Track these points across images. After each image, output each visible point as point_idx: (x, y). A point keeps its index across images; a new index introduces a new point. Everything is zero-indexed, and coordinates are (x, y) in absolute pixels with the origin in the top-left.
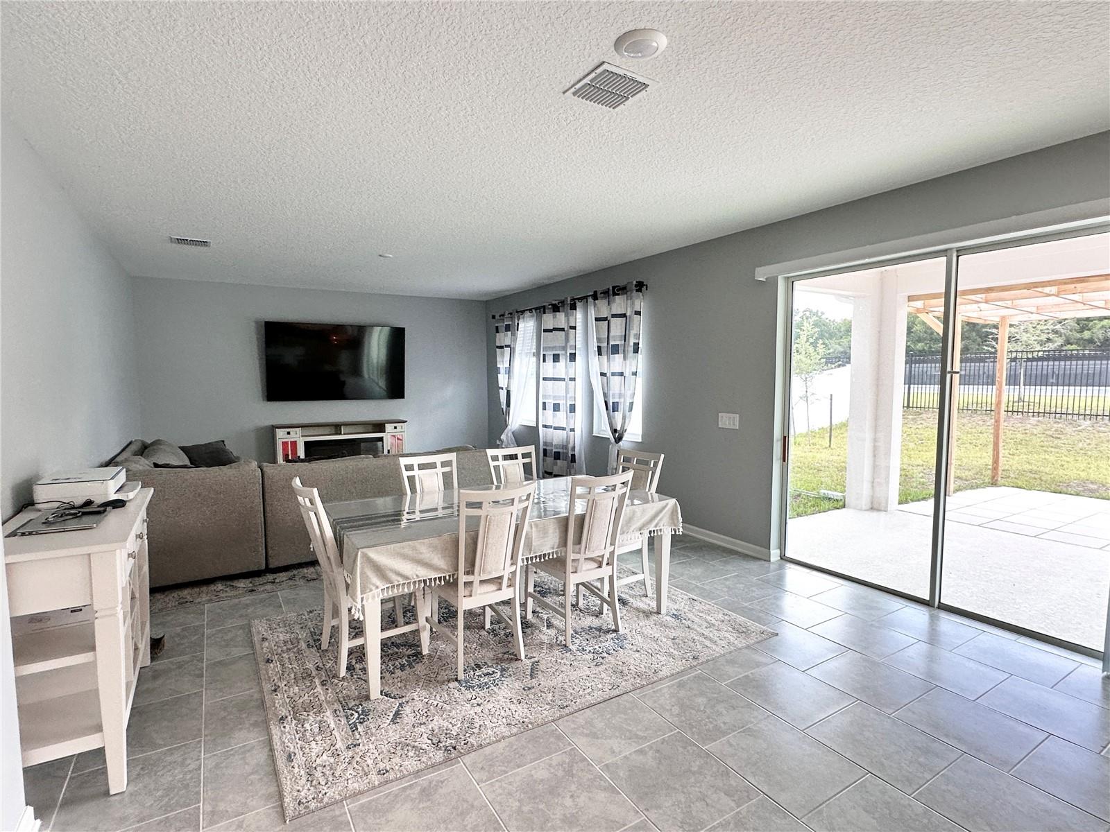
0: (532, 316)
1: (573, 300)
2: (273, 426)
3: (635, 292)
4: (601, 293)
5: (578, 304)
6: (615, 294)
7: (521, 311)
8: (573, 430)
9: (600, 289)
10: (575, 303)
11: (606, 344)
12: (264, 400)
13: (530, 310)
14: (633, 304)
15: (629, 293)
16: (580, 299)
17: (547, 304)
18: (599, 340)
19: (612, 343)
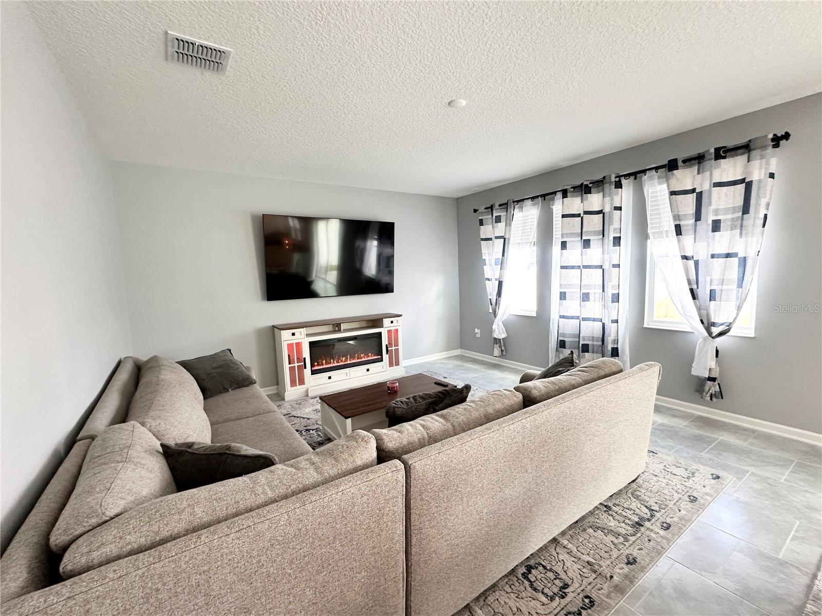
0: (535, 205)
1: (618, 176)
2: (274, 327)
3: (771, 147)
5: (624, 181)
6: (718, 158)
7: (518, 202)
8: (616, 321)
9: (680, 156)
10: (620, 181)
11: (693, 221)
12: (263, 299)
13: (533, 199)
16: (627, 176)
17: (569, 187)
18: (676, 217)
19: (710, 218)
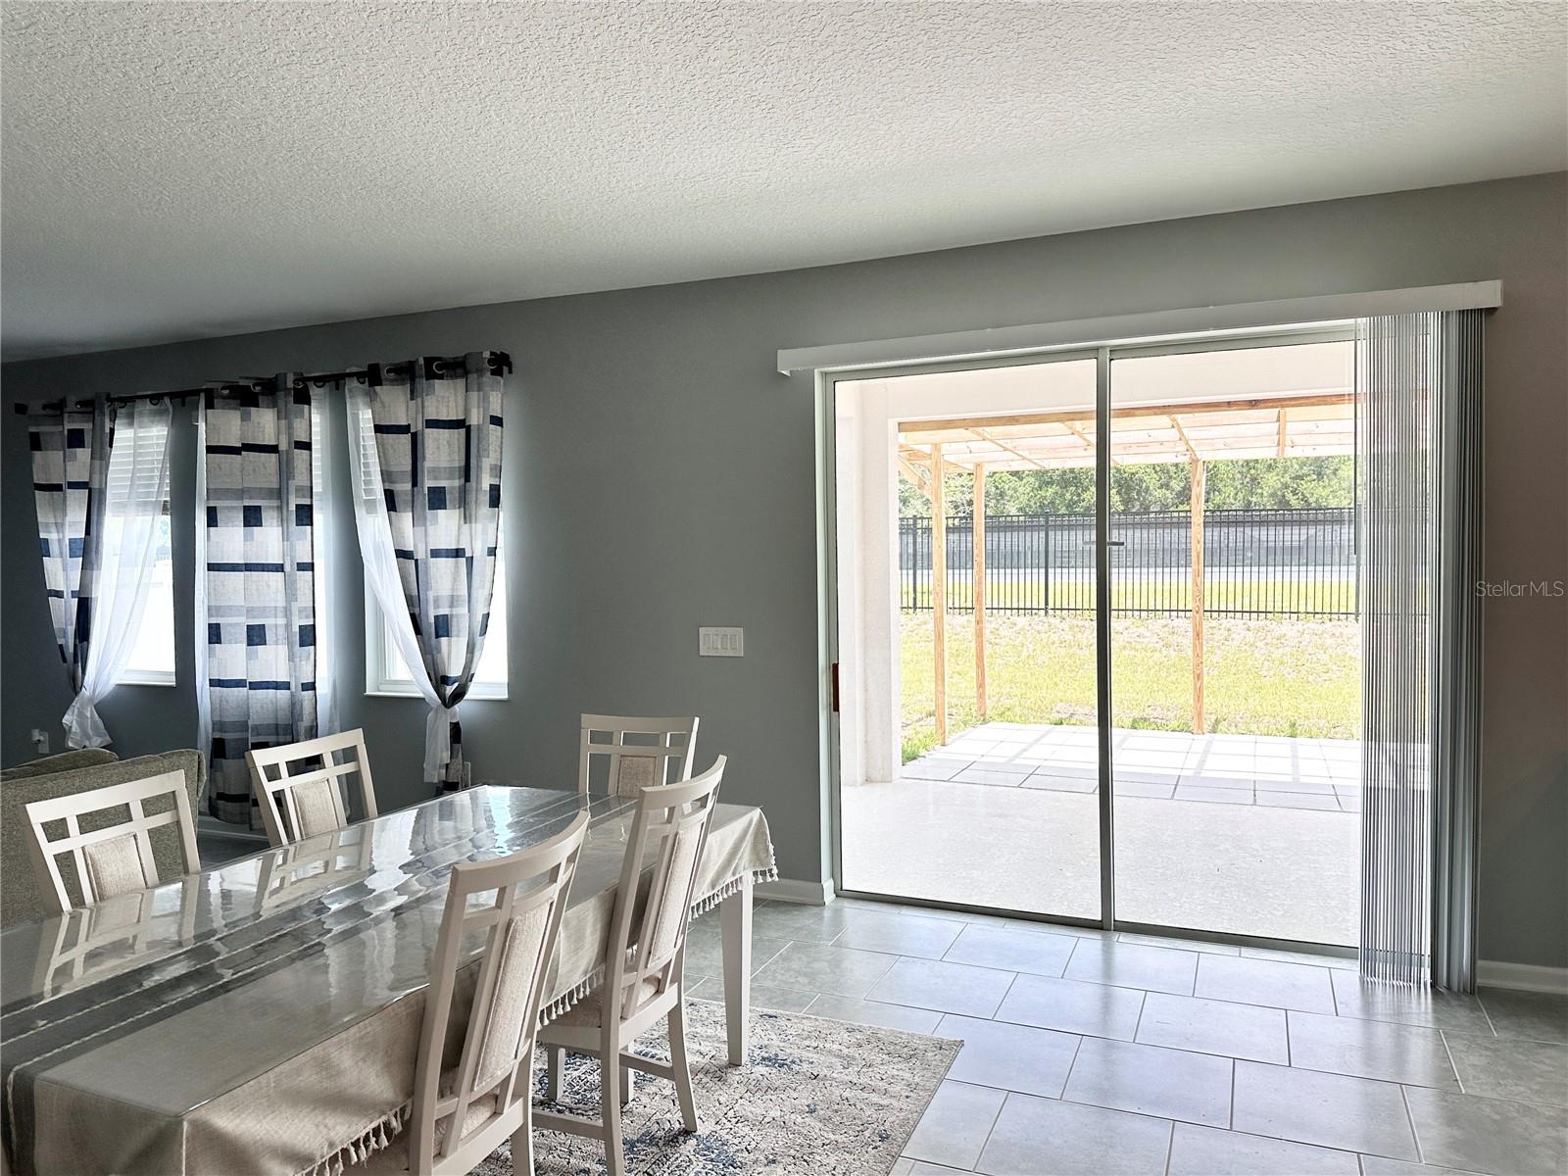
0: (161, 413)
1: (301, 379)
3: (486, 374)
4: (388, 371)
6: (431, 376)
7: (122, 399)
8: (312, 686)
10: (306, 389)
11: (409, 486)
13: (156, 398)
14: (486, 400)
15: (473, 377)
16: (321, 381)
17: (219, 386)
18: (387, 476)
19: (428, 483)
